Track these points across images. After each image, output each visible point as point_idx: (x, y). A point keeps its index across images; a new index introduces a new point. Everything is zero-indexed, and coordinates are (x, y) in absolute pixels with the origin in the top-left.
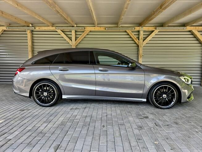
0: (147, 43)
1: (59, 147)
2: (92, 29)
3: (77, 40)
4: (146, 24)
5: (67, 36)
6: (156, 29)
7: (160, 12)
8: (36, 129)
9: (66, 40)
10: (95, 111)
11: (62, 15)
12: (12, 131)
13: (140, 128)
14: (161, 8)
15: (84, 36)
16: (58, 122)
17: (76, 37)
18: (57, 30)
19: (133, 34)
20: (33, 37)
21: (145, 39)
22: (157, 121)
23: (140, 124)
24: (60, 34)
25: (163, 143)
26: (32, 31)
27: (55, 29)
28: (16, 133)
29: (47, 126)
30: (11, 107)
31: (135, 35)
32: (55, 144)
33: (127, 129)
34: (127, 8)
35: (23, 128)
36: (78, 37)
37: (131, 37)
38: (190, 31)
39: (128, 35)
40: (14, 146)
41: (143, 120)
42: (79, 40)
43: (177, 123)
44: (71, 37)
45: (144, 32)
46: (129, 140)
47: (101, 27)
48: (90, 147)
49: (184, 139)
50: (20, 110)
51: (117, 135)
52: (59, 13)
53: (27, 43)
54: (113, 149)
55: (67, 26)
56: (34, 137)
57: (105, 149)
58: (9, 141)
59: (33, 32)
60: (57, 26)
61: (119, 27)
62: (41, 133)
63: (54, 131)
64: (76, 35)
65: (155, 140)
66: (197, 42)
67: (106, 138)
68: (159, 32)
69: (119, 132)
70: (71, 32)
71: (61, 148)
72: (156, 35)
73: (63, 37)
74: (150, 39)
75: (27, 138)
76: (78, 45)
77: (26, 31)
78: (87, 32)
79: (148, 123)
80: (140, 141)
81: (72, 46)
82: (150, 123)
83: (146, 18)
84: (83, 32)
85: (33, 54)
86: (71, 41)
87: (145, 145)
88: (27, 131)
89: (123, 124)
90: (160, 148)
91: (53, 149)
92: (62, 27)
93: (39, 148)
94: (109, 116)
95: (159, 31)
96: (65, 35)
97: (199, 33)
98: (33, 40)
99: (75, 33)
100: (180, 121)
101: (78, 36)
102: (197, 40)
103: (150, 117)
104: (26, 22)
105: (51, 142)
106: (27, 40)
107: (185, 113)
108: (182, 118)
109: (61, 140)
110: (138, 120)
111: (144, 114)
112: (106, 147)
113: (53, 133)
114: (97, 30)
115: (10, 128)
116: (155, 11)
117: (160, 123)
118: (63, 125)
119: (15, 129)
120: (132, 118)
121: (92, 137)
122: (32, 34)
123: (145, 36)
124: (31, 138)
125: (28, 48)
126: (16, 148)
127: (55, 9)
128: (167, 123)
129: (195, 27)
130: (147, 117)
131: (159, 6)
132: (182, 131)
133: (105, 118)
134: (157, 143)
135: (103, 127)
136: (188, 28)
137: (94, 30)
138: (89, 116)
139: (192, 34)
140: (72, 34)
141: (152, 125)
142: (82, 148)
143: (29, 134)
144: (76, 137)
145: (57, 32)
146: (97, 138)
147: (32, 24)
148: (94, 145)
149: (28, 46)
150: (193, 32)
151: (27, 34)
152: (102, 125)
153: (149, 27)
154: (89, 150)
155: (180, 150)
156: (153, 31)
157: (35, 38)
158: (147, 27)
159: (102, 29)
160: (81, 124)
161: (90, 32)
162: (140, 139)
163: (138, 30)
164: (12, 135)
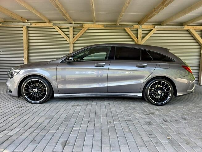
0: (145, 42)
1: (67, 143)
2: (91, 26)
3: (75, 38)
4: (144, 23)
5: (64, 33)
6: (154, 27)
7: (161, 8)
8: (38, 125)
9: (63, 37)
10: (98, 108)
11: (61, 10)
12: (12, 127)
13: (149, 124)
14: (163, 4)
15: (82, 33)
16: (60, 118)
17: (73, 35)
18: (54, 27)
19: (132, 33)
20: (28, 33)
21: (144, 38)
22: (164, 116)
23: (147, 120)
24: (57, 31)
25: (176, 138)
26: (28, 27)
27: (52, 26)
28: (17, 130)
29: (49, 122)
30: (7, 104)
31: (133, 33)
32: (61, 140)
33: (136, 124)
34: (129, 3)
35: (23, 124)
36: (76, 35)
37: (129, 36)
38: (187, 31)
39: (127, 33)
40: (17, 143)
41: (149, 116)
42: (76, 38)
43: (185, 119)
44: (69, 35)
45: (142, 30)
46: (140, 135)
47: (100, 25)
48: (101, 143)
49: (196, 134)
50: (18, 107)
51: (126, 131)
52: (59, 7)
53: (23, 39)
54: (125, 144)
55: (65, 23)
56: (37, 134)
57: (117, 145)
58: (10, 137)
59: (28, 29)
60: (54, 23)
61: (118, 25)
62: (44, 129)
63: (58, 127)
64: (73, 32)
65: (167, 135)
66: (194, 41)
67: (115, 133)
68: (157, 31)
69: (128, 128)
70: (69, 29)
71: (70, 144)
72: (154, 33)
73: (60, 34)
74: (148, 38)
75: (29, 135)
76: (75, 42)
77: (21, 28)
78: (86, 30)
79: (155, 119)
80: (152, 136)
81: (69, 43)
82: (158, 119)
83: (146, 16)
84: (81, 29)
85: (29, 51)
86: (68, 38)
87: (158, 140)
88: (29, 128)
89: (130, 120)
90: (174, 143)
91: (60, 145)
92: (60, 23)
93: (45, 145)
94: (114, 113)
95: (157, 29)
96: (62, 32)
97: (196, 32)
98: (28, 36)
99: (73, 30)
100: (187, 117)
101: (75, 33)
102: (195, 39)
103: (156, 114)
104: (21, 18)
105: (57, 138)
106: (23, 36)
107: (190, 109)
108: (188, 114)
109: (68, 136)
110: (144, 116)
111: (149, 111)
112: (117, 143)
113: (58, 129)
114: (95, 27)
115: (10, 124)
116: (156, 7)
117: (168, 119)
118: (67, 121)
119: (15, 125)
120: (138, 114)
121: (100, 133)
122: (28, 30)
123: (143, 35)
124: (34, 134)
125: (23, 45)
126: (18, 145)
127: (54, 3)
128: (175, 119)
129: (192, 27)
130: (153, 114)
131: (161, 3)
132: (192, 126)
133: (110, 114)
134: (170, 138)
135: (110, 123)
136: (186, 27)
137: (92, 27)
138: (93, 112)
139: (190, 34)
140: (70, 31)
141: (160, 120)
142: (91, 143)
143: (31, 130)
144: (83, 133)
145: (54, 28)
146: (106, 134)
147: (28, 20)
148: (104, 141)
149: (24, 43)
150: (191, 32)
151: (22, 30)
152: (109, 121)
153: (147, 26)
154: (100, 146)
155: (195, 144)
156: (151, 30)
157: (30, 35)
158: (146, 26)
159: (101, 27)
160: (85, 120)
161: (88, 29)
162: (151, 135)
163: (137, 28)
164: (12, 132)
